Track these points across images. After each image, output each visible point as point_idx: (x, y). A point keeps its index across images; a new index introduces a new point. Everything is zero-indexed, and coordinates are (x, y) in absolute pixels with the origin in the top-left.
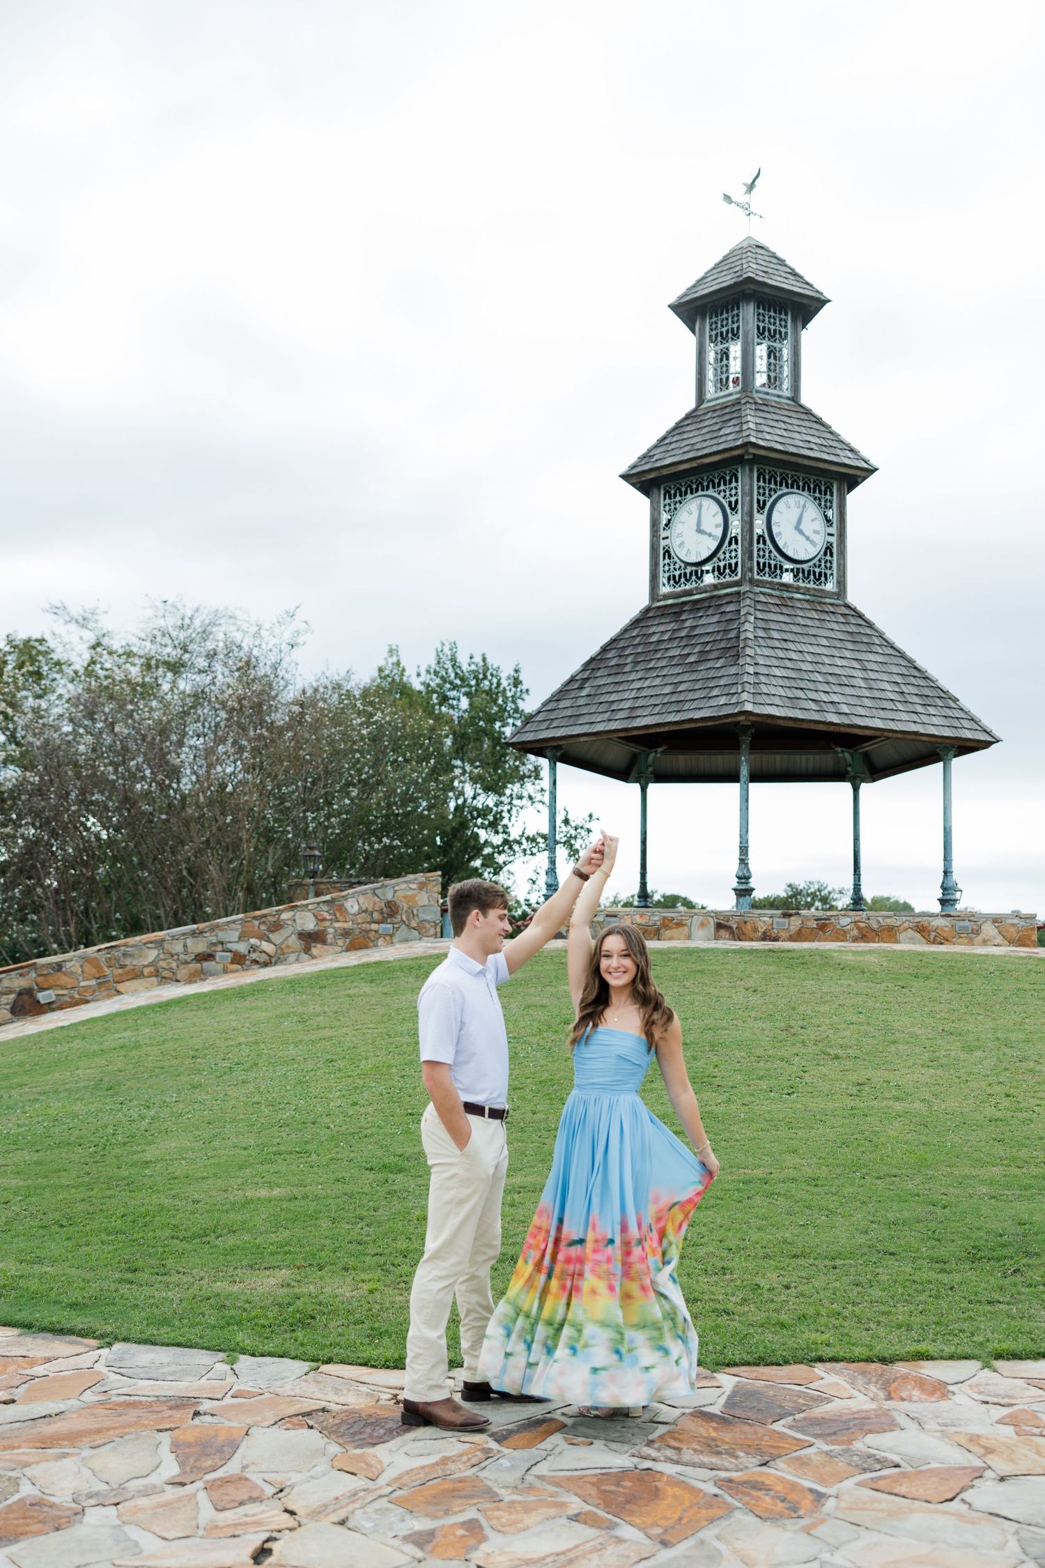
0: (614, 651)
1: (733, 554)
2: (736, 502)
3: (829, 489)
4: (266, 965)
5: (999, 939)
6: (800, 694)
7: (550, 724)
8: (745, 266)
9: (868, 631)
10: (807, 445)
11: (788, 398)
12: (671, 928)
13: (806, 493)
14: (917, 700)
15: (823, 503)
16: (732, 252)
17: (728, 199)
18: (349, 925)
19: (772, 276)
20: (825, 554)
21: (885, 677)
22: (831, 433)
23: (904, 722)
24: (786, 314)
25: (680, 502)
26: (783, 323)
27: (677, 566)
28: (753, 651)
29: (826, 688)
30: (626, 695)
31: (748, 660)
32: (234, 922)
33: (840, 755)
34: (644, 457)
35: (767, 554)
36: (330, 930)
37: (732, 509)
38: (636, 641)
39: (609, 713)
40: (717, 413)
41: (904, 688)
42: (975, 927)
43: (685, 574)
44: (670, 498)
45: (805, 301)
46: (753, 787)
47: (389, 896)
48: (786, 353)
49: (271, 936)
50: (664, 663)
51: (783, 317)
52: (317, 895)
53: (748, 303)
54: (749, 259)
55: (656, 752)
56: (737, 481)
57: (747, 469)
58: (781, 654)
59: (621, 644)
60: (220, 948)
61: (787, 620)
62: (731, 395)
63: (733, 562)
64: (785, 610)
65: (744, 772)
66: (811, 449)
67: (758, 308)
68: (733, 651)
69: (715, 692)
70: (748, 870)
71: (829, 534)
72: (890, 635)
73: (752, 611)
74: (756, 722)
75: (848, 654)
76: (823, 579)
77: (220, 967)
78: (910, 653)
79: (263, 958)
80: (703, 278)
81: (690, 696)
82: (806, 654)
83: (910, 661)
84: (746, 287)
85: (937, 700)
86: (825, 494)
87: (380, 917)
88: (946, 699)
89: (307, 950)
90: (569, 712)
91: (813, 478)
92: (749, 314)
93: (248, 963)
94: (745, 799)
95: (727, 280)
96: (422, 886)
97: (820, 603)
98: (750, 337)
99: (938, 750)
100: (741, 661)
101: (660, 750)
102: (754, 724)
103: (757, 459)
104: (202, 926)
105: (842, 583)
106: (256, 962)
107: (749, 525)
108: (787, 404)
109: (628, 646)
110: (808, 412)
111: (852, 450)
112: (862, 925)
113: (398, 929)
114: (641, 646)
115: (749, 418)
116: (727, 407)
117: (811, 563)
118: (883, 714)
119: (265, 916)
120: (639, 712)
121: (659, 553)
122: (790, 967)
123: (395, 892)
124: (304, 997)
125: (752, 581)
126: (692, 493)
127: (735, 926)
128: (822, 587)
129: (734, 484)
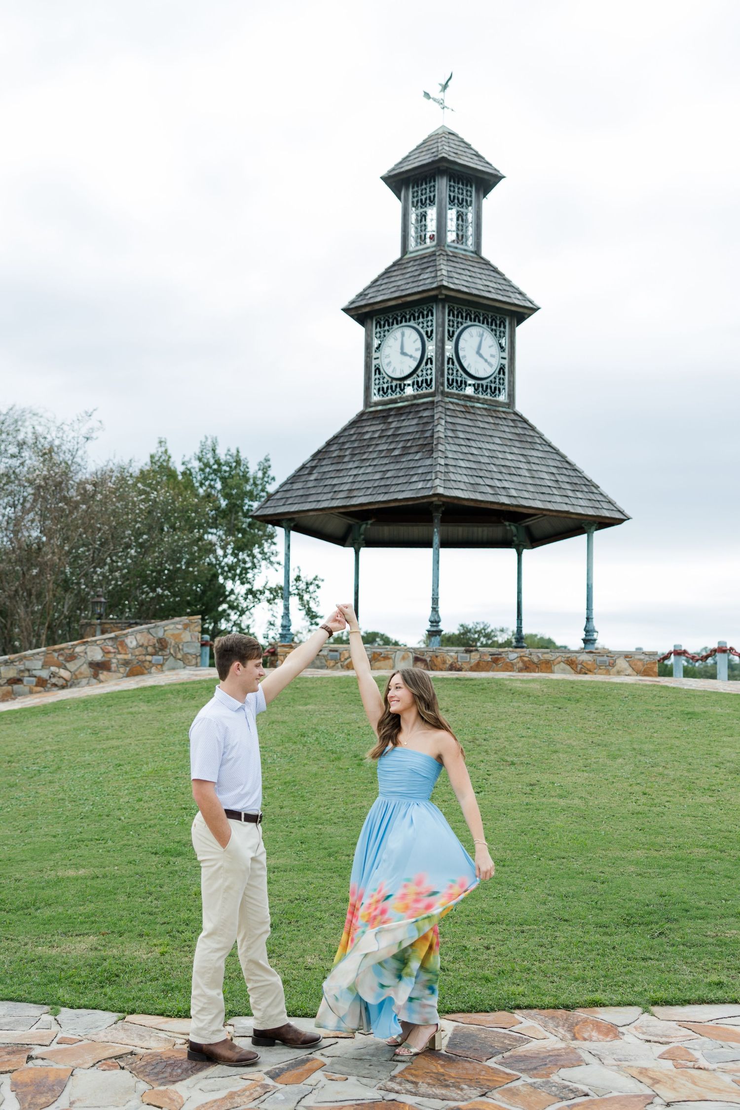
0: (336, 446)
1: (429, 372)
2: (432, 332)
3: (503, 322)
4: (63, 687)
5: (630, 671)
6: (480, 481)
7: (286, 501)
8: (440, 148)
9: (532, 433)
10: (486, 288)
11: (472, 252)
12: (379, 661)
13: (485, 326)
14: (568, 486)
15: (498, 333)
16: (430, 137)
17: (427, 95)
18: (129, 657)
19: (461, 157)
20: (499, 373)
21: (544, 469)
22: (505, 279)
23: (558, 504)
24: (471, 187)
25: (388, 331)
26: (469, 193)
27: (385, 380)
28: (444, 447)
29: (500, 476)
30: (345, 480)
31: (440, 454)
32: (38, 654)
33: (508, 528)
34: (360, 295)
35: (455, 372)
36: (114, 661)
37: (429, 337)
38: (354, 438)
39: (332, 494)
40: (417, 262)
41: (559, 478)
42: (611, 661)
43: (392, 387)
44: (380, 327)
45: (486, 177)
46: (443, 551)
47: (161, 634)
48: (470, 217)
49: (68, 665)
50: (375, 455)
51: (469, 188)
52: (103, 632)
53: (442, 177)
54: (443, 143)
55: (367, 524)
56: (432, 315)
57: (440, 306)
58: (465, 450)
59: (341, 440)
60: (26, 674)
61: (470, 423)
62: (428, 248)
63: (429, 378)
64: (468, 416)
65: (436, 540)
66: (490, 292)
67: (450, 181)
68: (428, 447)
69: (414, 479)
70: (438, 616)
71: (502, 358)
72: (548, 436)
73: (443, 416)
74: (448, 503)
75: (516, 450)
76: (497, 392)
77: (27, 689)
78: (563, 451)
79: (61, 682)
80: (408, 157)
81: (395, 481)
82: (484, 451)
83: (563, 457)
84: (440, 164)
85: (583, 487)
86: (500, 327)
87: (153, 651)
88: (590, 485)
89: (96, 676)
90: (301, 493)
91: (490, 314)
92: (442, 185)
93: (49, 686)
94: (436, 562)
95: (426, 159)
96: (186, 627)
97: (495, 411)
98: (444, 203)
99: (583, 525)
100: (435, 455)
101: (370, 522)
102: (444, 503)
103: (448, 299)
104: (13, 657)
105: (511, 396)
106: (55, 685)
107: (441, 349)
108: (471, 257)
109: (347, 442)
110: (487, 263)
111: (520, 293)
112: (526, 659)
113: (167, 660)
114: (357, 442)
115: (442, 267)
116: (425, 258)
117: (488, 380)
118: (542, 497)
119: (62, 649)
120: (355, 493)
121: (372, 370)
122: (473, 692)
123: (165, 631)
124: (95, 714)
125: (443, 393)
126: (397, 324)
127: (428, 659)
128: (497, 398)
129: (430, 318)
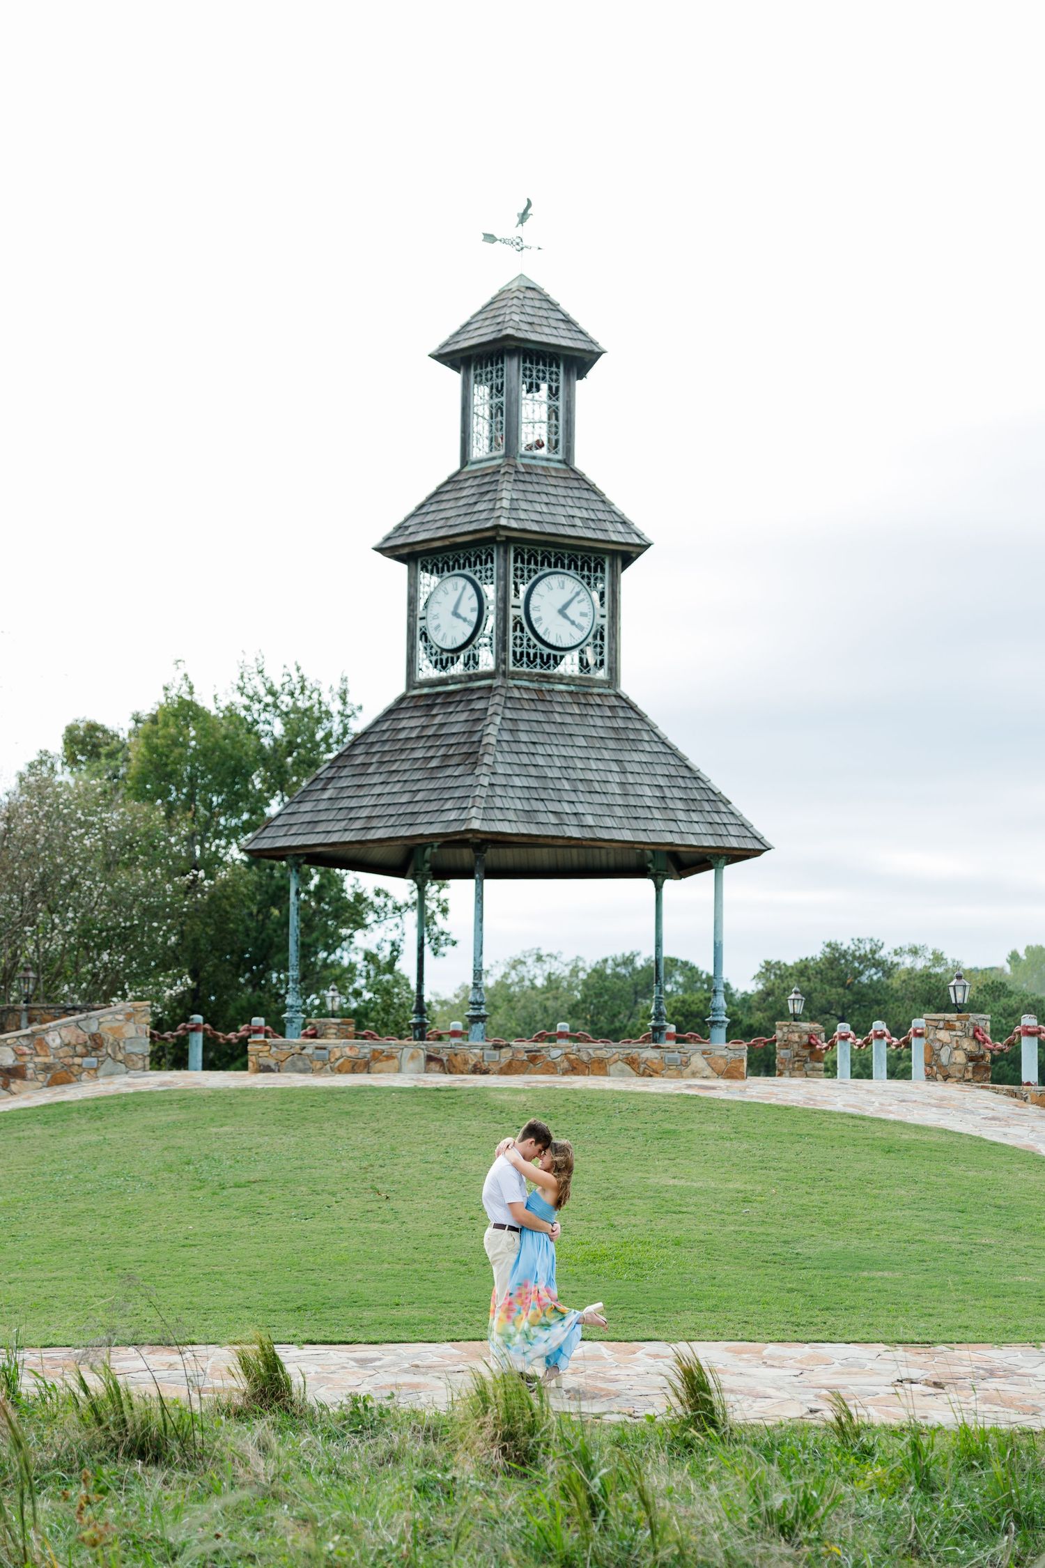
0: (362, 747)
1: (490, 641)
3: (599, 566)
5: (708, 1072)
6: (540, 806)
7: (288, 830)
10: (569, 521)
11: (564, 462)
12: (381, 1061)
13: (572, 572)
14: (679, 805)
15: (593, 583)
19: (538, 328)
20: (595, 638)
21: (647, 780)
22: (604, 502)
24: (557, 367)
25: (438, 580)
26: (554, 378)
27: (433, 651)
28: (492, 758)
29: (573, 797)
30: (366, 802)
31: (485, 769)
34: (399, 528)
35: (525, 643)
38: (384, 737)
40: (478, 481)
41: (667, 793)
42: (684, 1059)
43: (441, 660)
44: (427, 574)
45: (577, 354)
47: (94, 1028)
50: (407, 766)
51: (554, 369)
53: (511, 358)
55: (433, 847)
56: (492, 561)
57: (502, 551)
58: (525, 760)
59: (370, 739)
61: (541, 717)
62: (493, 458)
63: (488, 650)
64: (540, 704)
65: (478, 891)
67: (524, 362)
68: (472, 757)
69: (448, 805)
71: (600, 616)
73: (500, 709)
74: (486, 839)
75: (607, 755)
76: (589, 667)
81: (425, 808)
82: (556, 758)
85: (704, 804)
86: (595, 571)
87: (84, 1051)
88: (715, 801)
90: (308, 818)
91: (580, 557)
92: (513, 369)
97: (584, 694)
99: (705, 860)
100: (478, 771)
102: (484, 841)
103: (511, 542)
105: (614, 671)
107: (505, 609)
108: (555, 470)
109: (376, 742)
110: (581, 478)
111: (625, 524)
112: (572, 1057)
114: (389, 744)
115: (505, 492)
116: (488, 474)
117: (576, 651)
118: (634, 824)
121: (416, 634)
123: (100, 1024)
125: (506, 674)
126: (448, 571)
127: (445, 1059)
128: (591, 675)
129: (489, 565)
